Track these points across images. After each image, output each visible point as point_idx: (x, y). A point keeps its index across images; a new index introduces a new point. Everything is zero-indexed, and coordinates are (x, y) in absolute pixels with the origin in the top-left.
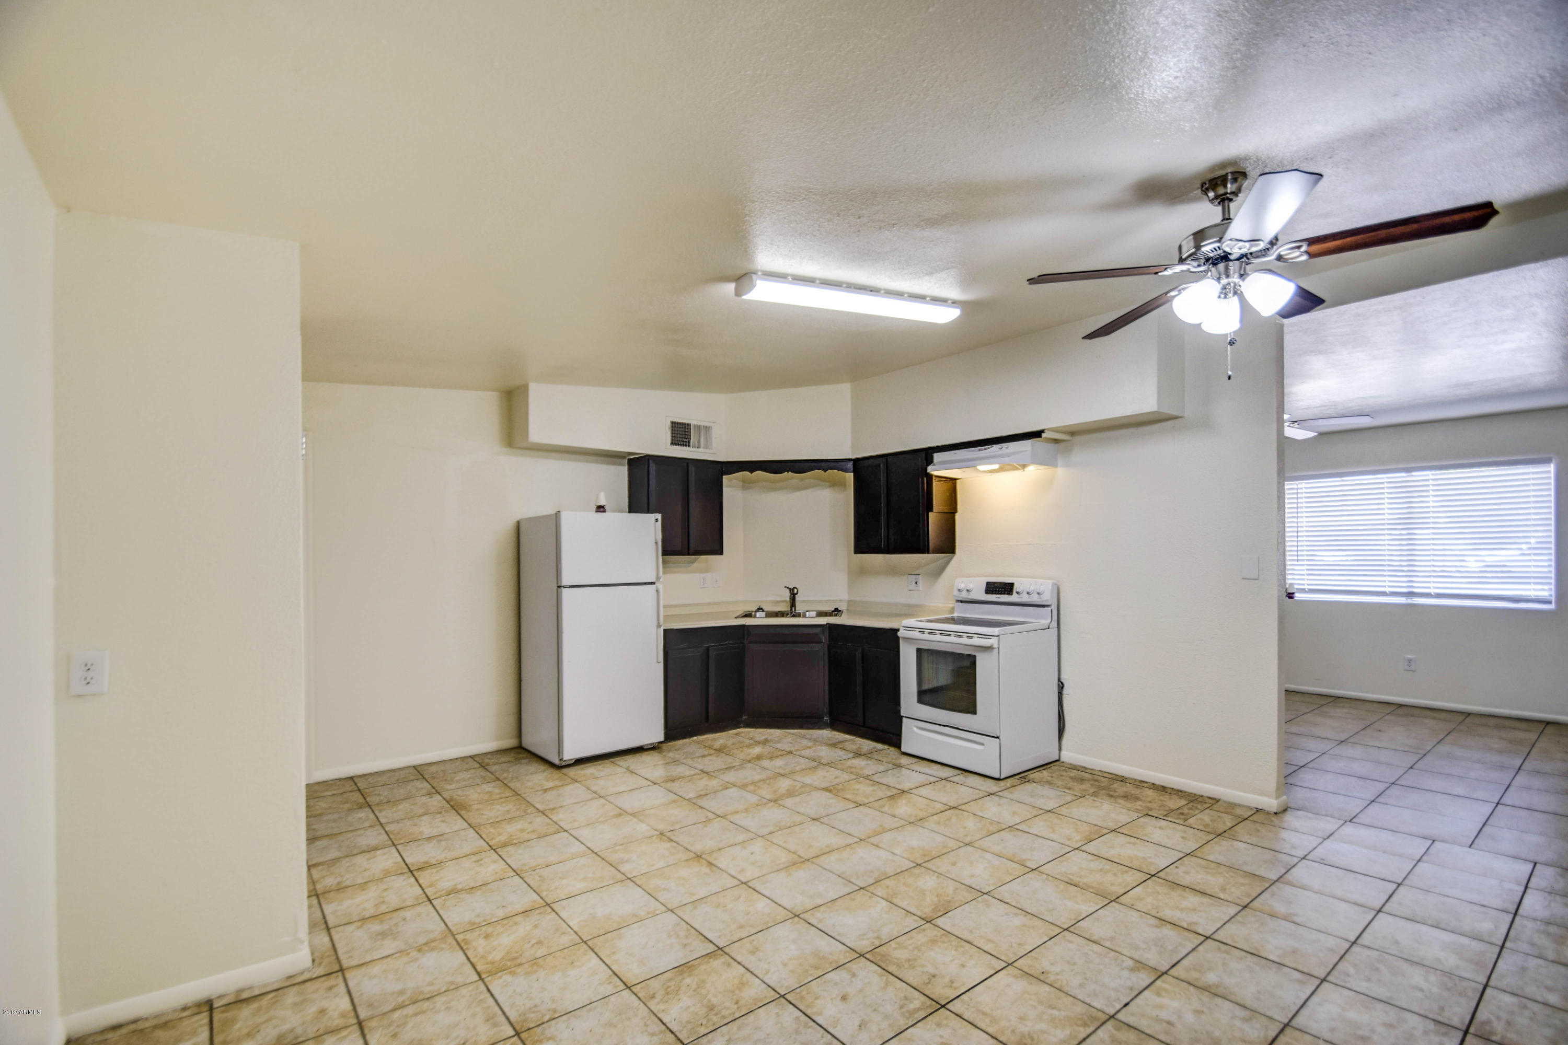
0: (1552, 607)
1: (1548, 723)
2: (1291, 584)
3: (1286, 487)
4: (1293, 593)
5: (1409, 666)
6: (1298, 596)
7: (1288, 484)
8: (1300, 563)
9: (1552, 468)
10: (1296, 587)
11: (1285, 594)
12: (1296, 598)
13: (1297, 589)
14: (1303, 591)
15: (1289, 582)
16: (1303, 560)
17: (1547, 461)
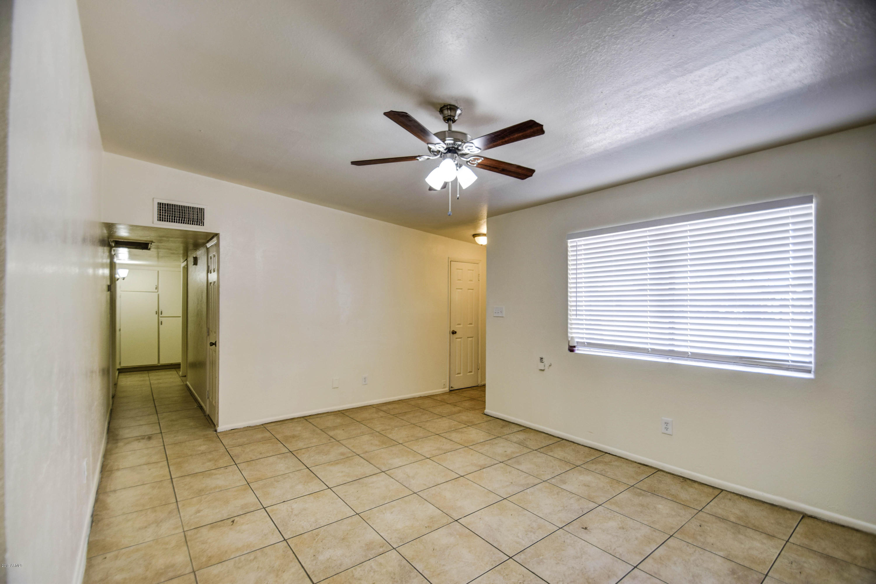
0: (811, 376)
1: (805, 516)
2: (572, 338)
3: (569, 245)
4: (574, 347)
5: (667, 429)
6: (579, 351)
7: (571, 242)
8: (578, 317)
9: (811, 208)
10: (577, 340)
11: (567, 347)
12: (577, 352)
13: (577, 342)
14: (583, 344)
15: (569, 335)
16: (582, 315)
17: (808, 200)
